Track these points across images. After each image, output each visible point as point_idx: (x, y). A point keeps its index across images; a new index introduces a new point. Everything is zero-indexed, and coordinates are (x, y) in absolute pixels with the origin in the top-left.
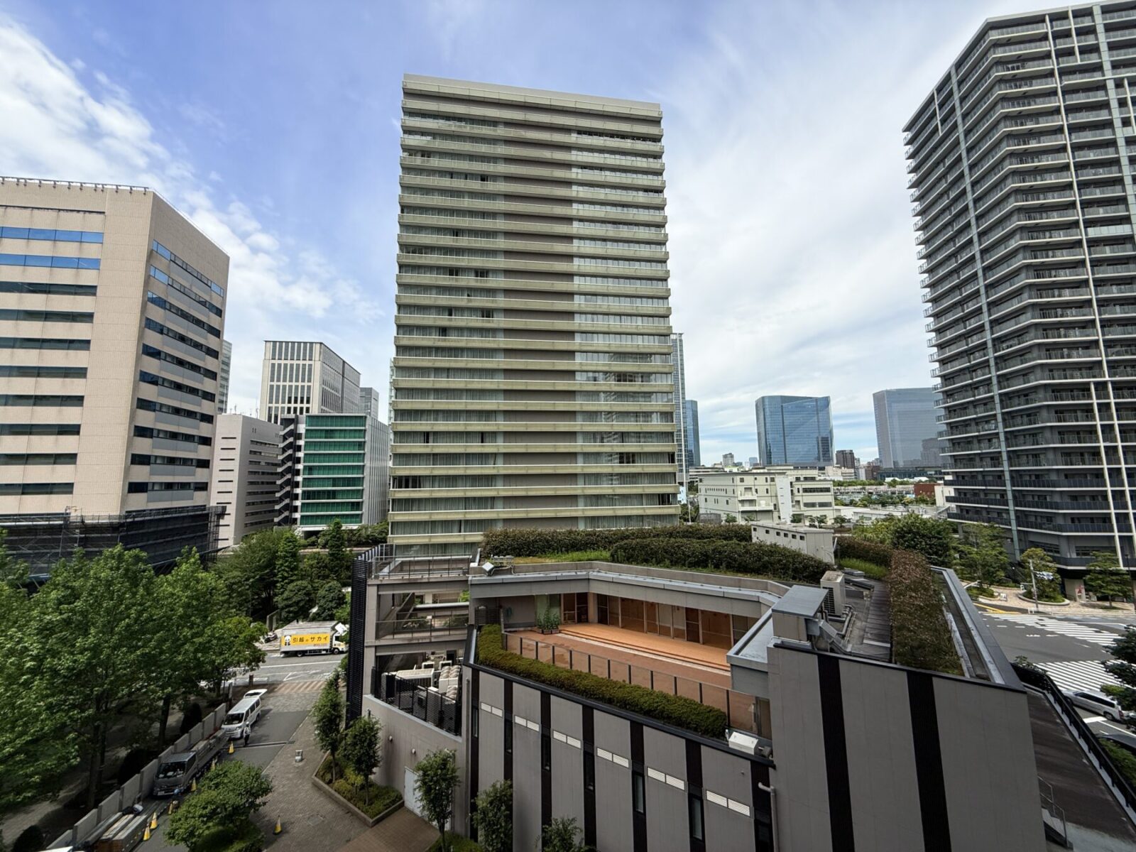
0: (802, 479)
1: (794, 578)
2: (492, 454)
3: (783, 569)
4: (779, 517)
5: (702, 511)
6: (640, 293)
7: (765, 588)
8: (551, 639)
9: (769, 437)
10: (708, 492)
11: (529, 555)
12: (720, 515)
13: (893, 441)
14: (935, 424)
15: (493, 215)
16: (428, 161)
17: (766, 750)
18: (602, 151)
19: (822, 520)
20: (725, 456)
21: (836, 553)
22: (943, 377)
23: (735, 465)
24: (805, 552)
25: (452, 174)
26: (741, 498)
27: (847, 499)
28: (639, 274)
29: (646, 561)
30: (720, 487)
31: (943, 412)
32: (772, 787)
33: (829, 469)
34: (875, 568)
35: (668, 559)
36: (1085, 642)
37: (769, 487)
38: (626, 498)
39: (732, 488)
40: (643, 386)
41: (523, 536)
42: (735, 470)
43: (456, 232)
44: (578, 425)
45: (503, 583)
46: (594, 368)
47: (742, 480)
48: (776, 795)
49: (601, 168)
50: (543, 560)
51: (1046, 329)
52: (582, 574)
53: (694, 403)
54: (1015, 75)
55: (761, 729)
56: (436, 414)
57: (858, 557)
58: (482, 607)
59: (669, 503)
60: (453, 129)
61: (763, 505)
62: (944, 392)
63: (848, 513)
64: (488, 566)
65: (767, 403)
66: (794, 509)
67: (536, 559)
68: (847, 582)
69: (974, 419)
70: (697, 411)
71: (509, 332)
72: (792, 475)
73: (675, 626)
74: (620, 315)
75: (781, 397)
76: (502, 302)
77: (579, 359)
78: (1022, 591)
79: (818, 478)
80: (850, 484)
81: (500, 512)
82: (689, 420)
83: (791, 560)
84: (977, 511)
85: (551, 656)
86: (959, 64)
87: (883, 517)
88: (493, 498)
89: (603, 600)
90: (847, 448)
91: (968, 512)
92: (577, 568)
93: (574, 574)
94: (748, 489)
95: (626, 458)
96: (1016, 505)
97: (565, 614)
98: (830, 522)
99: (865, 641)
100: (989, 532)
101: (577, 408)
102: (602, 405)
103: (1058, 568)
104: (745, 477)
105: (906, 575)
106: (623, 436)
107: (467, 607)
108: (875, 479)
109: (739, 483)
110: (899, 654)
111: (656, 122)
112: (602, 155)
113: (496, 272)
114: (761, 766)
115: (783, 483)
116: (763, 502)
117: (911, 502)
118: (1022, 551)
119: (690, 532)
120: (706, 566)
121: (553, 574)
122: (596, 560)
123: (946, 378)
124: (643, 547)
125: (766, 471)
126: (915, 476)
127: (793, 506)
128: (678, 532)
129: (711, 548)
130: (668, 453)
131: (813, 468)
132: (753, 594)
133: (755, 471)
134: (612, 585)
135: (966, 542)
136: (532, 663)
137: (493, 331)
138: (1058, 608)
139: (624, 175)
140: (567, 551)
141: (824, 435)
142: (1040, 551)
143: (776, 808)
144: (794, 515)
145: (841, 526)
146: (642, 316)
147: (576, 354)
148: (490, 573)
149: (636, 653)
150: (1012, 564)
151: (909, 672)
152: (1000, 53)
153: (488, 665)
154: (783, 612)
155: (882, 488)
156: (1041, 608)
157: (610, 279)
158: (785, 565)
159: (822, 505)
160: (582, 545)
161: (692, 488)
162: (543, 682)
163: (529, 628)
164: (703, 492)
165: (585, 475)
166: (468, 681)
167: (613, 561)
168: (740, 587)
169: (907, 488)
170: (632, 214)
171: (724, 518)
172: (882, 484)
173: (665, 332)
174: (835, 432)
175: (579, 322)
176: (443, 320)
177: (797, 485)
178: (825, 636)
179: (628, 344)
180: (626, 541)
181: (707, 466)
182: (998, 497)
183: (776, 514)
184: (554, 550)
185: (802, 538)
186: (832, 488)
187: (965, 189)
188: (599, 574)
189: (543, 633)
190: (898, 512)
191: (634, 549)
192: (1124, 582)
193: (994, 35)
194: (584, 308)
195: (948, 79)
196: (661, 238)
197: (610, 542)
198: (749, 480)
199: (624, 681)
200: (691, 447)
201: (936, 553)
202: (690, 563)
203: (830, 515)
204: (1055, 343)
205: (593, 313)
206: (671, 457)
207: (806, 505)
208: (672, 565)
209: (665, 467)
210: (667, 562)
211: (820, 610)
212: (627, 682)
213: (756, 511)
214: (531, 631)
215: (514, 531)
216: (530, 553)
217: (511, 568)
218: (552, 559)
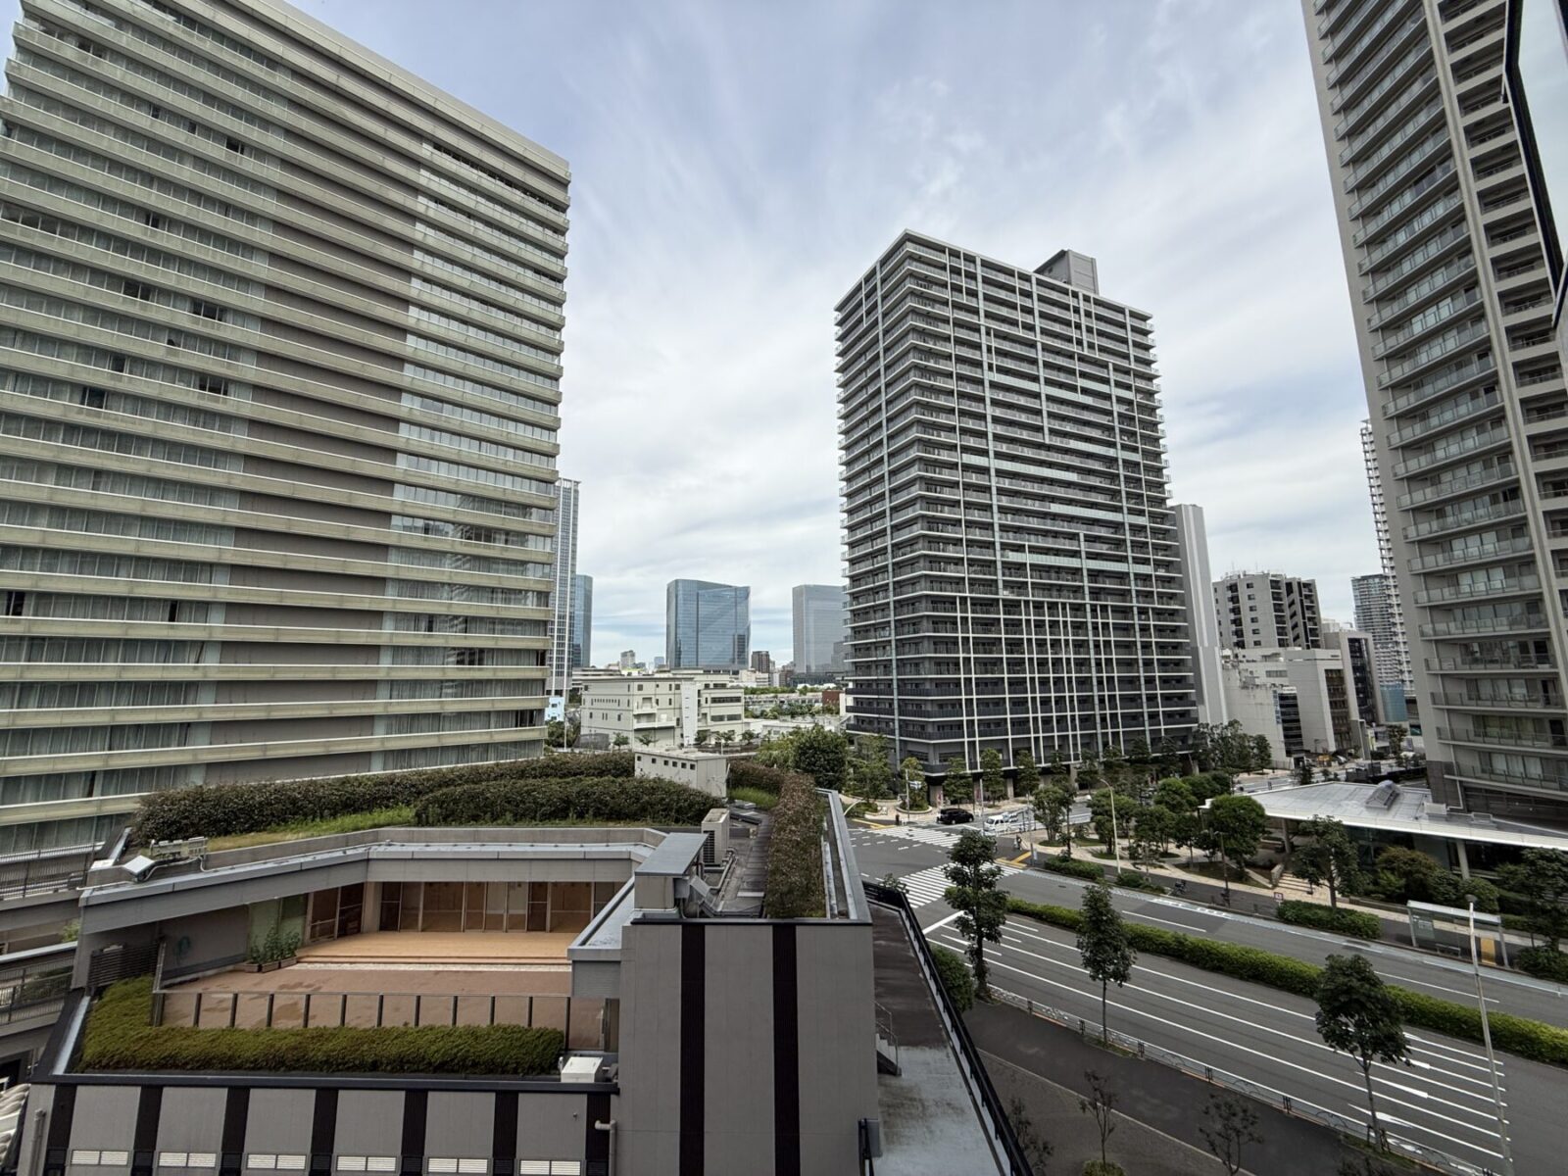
0: (712, 686)
1: (677, 821)
2: (193, 643)
3: (664, 810)
4: (682, 735)
5: (584, 731)
6: (513, 413)
7: (640, 839)
8: (271, 981)
9: (680, 631)
10: (596, 705)
11: (249, 830)
12: (607, 736)
13: (808, 642)
14: (840, 627)
15: (251, 216)
16: (97, 63)
17: (612, 1069)
18: (474, 189)
19: (729, 737)
20: (624, 655)
21: (728, 781)
22: (851, 577)
23: (637, 666)
24: (694, 786)
25: (157, 110)
26: (640, 712)
27: (757, 709)
28: (515, 386)
29: (475, 819)
30: (611, 698)
31: (849, 615)
32: (612, 1122)
33: (744, 674)
34: (764, 796)
35: (511, 812)
36: (939, 847)
37: (672, 697)
38: (462, 718)
39: (627, 698)
40: (507, 550)
41: (239, 796)
42: (635, 673)
43: (155, 218)
44: (388, 600)
45: (173, 892)
46: (428, 513)
47: (640, 688)
48: (616, 1133)
49: (470, 214)
50: (277, 836)
51: (932, 541)
52: (355, 852)
53: (588, 580)
54: (922, 293)
55: (608, 1044)
56: (52, 556)
57: (752, 785)
58: (114, 947)
59: (532, 723)
60: (170, 29)
61: (664, 720)
62: (851, 594)
63: (757, 726)
64: (139, 863)
65: (680, 588)
66: (700, 724)
67: (264, 836)
68: (733, 817)
69: (873, 625)
70: (590, 591)
71: (257, 426)
72: (703, 679)
73: (511, 912)
74: (480, 439)
75: (699, 582)
76: (249, 370)
77: (400, 495)
78: (899, 802)
79: (729, 685)
80: (763, 691)
81: (202, 749)
82: (579, 603)
83: (675, 798)
84: (871, 721)
85: (266, 1012)
86: (884, 262)
87: (791, 730)
88: (187, 726)
89: (391, 891)
90: (763, 649)
91: (863, 721)
92: (347, 843)
93: (341, 854)
94: (647, 699)
95: (472, 656)
96: (900, 715)
97: (313, 928)
98: (738, 738)
99: (740, 894)
100: (876, 743)
101: (389, 574)
102: (445, 572)
103: (927, 777)
104: (644, 684)
105: (790, 805)
106: (468, 622)
107: (72, 951)
108: (788, 685)
109: (636, 692)
110: (769, 905)
111: (563, 184)
112: (473, 196)
113: (244, 315)
114: (600, 1096)
115: (689, 691)
116: (664, 716)
117: (818, 712)
118: (902, 761)
119: (552, 768)
120: (565, 817)
121: (295, 861)
122: (388, 825)
123: (855, 579)
124: (472, 797)
125: (670, 675)
126: (825, 682)
127: (699, 720)
128: (534, 769)
129: (575, 789)
130: (537, 651)
131: (727, 672)
132: (624, 849)
133: (657, 676)
134: (412, 864)
135: (859, 755)
136: (217, 1036)
137: (226, 420)
138: (923, 816)
139: (506, 238)
140: (334, 815)
141: (741, 632)
142: (914, 761)
143: (616, 1151)
144: (699, 732)
145: (749, 743)
146: (515, 448)
147: (396, 485)
148: (143, 876)
149: (441, 968)
150: (894, 776)
151: (775, 926)
152: (915, 267)
153: (105, 1068)
154: (648, 874)
155: (794, 696)
156: (912, 818)
157: (467, 383)
158: (668, 804)
159: (732, 718)
160: (365, 801)
161: (575, 698)
162: (238, 1068)
163: (230, 968)
164: (588, 704)
165: (392, 683)
166: (43, 1115)
167: (420, 823)
168: (608, 841)
169: (815, 697)
170: (512, 297)
171: (613, 739)
172: (793, 692)
173: (547, 477)
174: (752, 628)
175: (405, 436)
176: (100, 375)
177: (708, 695)
178: (695, 897)
179: (488, 484)
180: (445, 790)
181: (599, 667)
182: (887, 706)
183: (678, 732)
184: (305, 815)
185: (692, 767)
186: (743, 696)
187: (880, 388)
188: (390, 849)
189: (260, 970)
190: (805, 724)
191: (456, 802)
192: (968, 785)
193: (910, 247)
194: (418, 417)
195: (873, 273)
196: (553, 344)
197: (419, 793)
198: (649, 688)
199: (406, 1024)
200: (579, 640)
201: (832, 770)
202: (543, 815)
203: (739, 729)
204: (936, 556)
205: (434, 428)
206: (541, 657)
207: (714, 718)
208: (516, 820)
209: (529, 671)
210: (509, 816)
211: (695, 863)
212: (412, 1024)
213: (654, 729)
214: (231, 972)
215: (218, 789)
216: (252, 826)
217: (199, 861)
218: (298, 832)
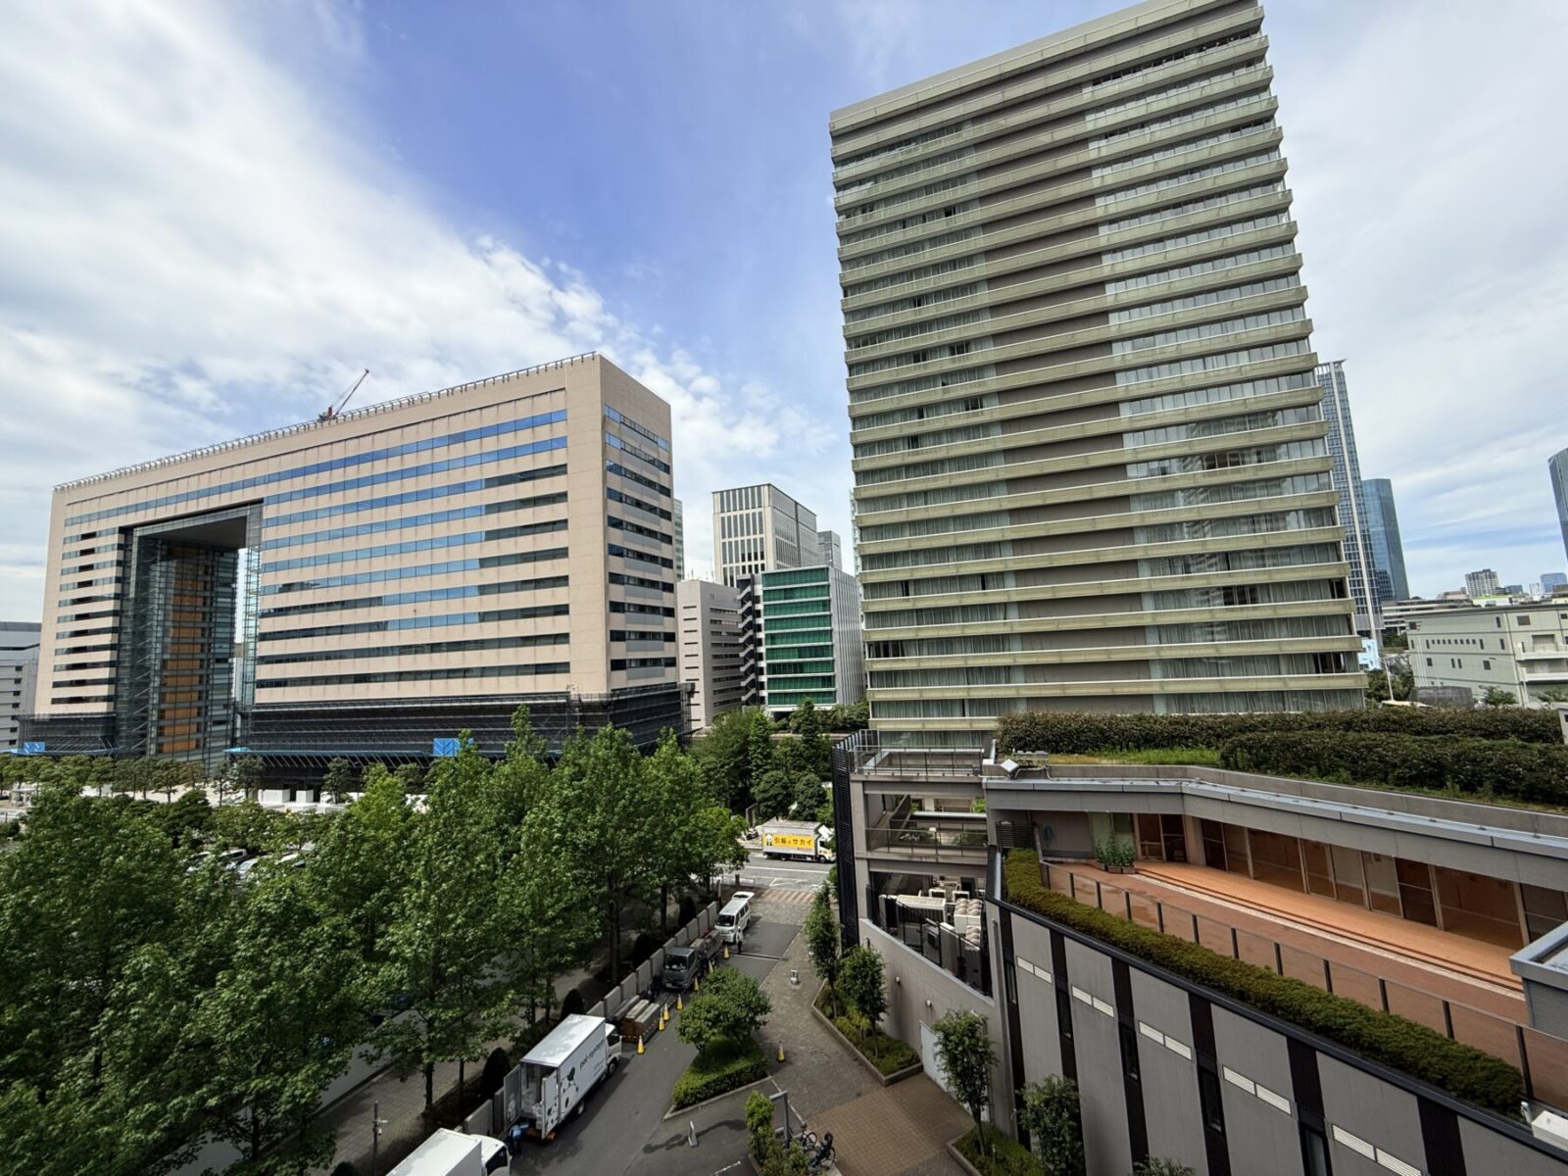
2: (1000, 604)
5: (1421, 681)
6: (1237, 310)
8: (1122, 882)
10: (1434, 648)
11: (1072, 752)
12: (1468, 690)
16: (871, 216)
20: (1473, 577)
23: (1503, 592)
25: (904, 222)
30: (1464, 637)
35: (1346, 768)
39: (1499, 637)
40: (1262, 468)
41: (1060, 723)
42: (1502, 601)
43: (918, 300)
44: (1138, 549)
45: (1034, 790)
47: (1524, 621)
49: (1143, 123)
50: (1096, 760)
52: (1168, 784)
53: (1383, 486)
56: (915, 555)
58: (1006, 822)
59: (1339, 669)
64: (1009, 765)
67: (1084, 758)
70: (1390, 498)
71: (1009, 423)
73: (1373, 889)
76: (993, 382)
77: (1130, 443)
81: (1020, 688)
85: (1125, 907)
88: (1008, 668)
89: (1212, 829)
92: (1158, 775)
93: (1153, 783)
94: (1544, 638)
95: (1237, 595)
97: (1143, 846)
101: (1135, 522)
102: (1182, 510)
104: (1533, 615)
106: (1228, 559)
107: (983, 820)
109: (1515, 626)
113: (979, 340)
120: (1439, 786)
121: (1116, 783)
122: (1193, 764)
124: (1288, 746)
128: (1364, 721)
129: (1450, 751)
130: (1330, 581)
133: (1559, 600)
134: (1229, 806)
136: (1093, 912)
137: (984, 428)
139: (1188, 117)
140: (1138, 747)
147: (1125, 436)
148: (1013, 775)
149: (1289, 924)
153: (1023, 906)
157: (1176, 302)
160: (1164, 738)
161: (1393, 640)
162: (1115, 944)
163: (1084, 861)
164: (1420, 646)
165: (1159, 628)
166: (995, 924)
171: (1480, 695)
175: (1125, 385)
176: (913, 426)
180: (1250, 735)
181: (1426, 598)
184: (1114, 745)
188: (1201, 787)
189: (1107, 870)
194: (1132, 361)
196: (1277, 201)
197: (1219, 736)
198: (1543, 620)
199: (1268, 968)
206: (1337, 588)
208: (1356, 779)
209: (1325, 606)
212: (1275, 970)
214: (1086, 864)
215: (1044, 716)
216: (1074, 748)
217: (1045, 770)
218: (1111, 759)
